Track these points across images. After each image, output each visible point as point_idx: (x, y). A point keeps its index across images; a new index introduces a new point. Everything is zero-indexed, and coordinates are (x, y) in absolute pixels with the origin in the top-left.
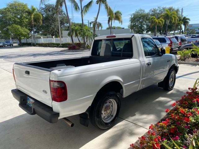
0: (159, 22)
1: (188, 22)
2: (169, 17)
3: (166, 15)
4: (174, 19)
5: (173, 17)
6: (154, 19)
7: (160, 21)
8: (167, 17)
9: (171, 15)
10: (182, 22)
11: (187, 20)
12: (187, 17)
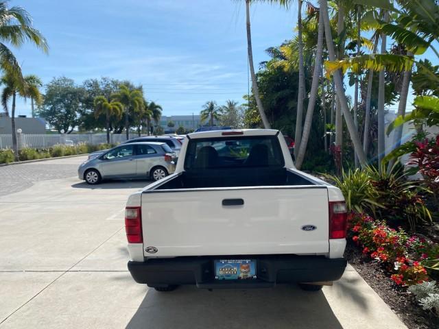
0: (114, 109)
1: (159, 113)
2: (128, 100)
3: (122, 97)
4: (138, 106)
5: (136, 102)
6: (104, 101)
7: (116, 107)
8: (125, 99)
9: (133, 97)
10: (151, 111)
11: (158, 109)
12: (156, 104)
